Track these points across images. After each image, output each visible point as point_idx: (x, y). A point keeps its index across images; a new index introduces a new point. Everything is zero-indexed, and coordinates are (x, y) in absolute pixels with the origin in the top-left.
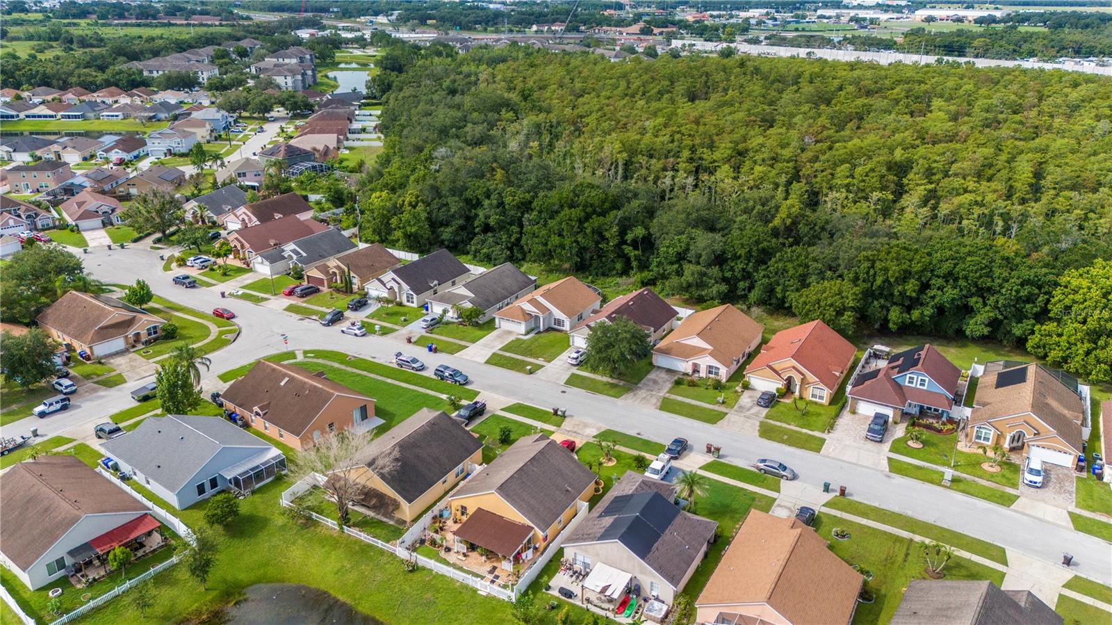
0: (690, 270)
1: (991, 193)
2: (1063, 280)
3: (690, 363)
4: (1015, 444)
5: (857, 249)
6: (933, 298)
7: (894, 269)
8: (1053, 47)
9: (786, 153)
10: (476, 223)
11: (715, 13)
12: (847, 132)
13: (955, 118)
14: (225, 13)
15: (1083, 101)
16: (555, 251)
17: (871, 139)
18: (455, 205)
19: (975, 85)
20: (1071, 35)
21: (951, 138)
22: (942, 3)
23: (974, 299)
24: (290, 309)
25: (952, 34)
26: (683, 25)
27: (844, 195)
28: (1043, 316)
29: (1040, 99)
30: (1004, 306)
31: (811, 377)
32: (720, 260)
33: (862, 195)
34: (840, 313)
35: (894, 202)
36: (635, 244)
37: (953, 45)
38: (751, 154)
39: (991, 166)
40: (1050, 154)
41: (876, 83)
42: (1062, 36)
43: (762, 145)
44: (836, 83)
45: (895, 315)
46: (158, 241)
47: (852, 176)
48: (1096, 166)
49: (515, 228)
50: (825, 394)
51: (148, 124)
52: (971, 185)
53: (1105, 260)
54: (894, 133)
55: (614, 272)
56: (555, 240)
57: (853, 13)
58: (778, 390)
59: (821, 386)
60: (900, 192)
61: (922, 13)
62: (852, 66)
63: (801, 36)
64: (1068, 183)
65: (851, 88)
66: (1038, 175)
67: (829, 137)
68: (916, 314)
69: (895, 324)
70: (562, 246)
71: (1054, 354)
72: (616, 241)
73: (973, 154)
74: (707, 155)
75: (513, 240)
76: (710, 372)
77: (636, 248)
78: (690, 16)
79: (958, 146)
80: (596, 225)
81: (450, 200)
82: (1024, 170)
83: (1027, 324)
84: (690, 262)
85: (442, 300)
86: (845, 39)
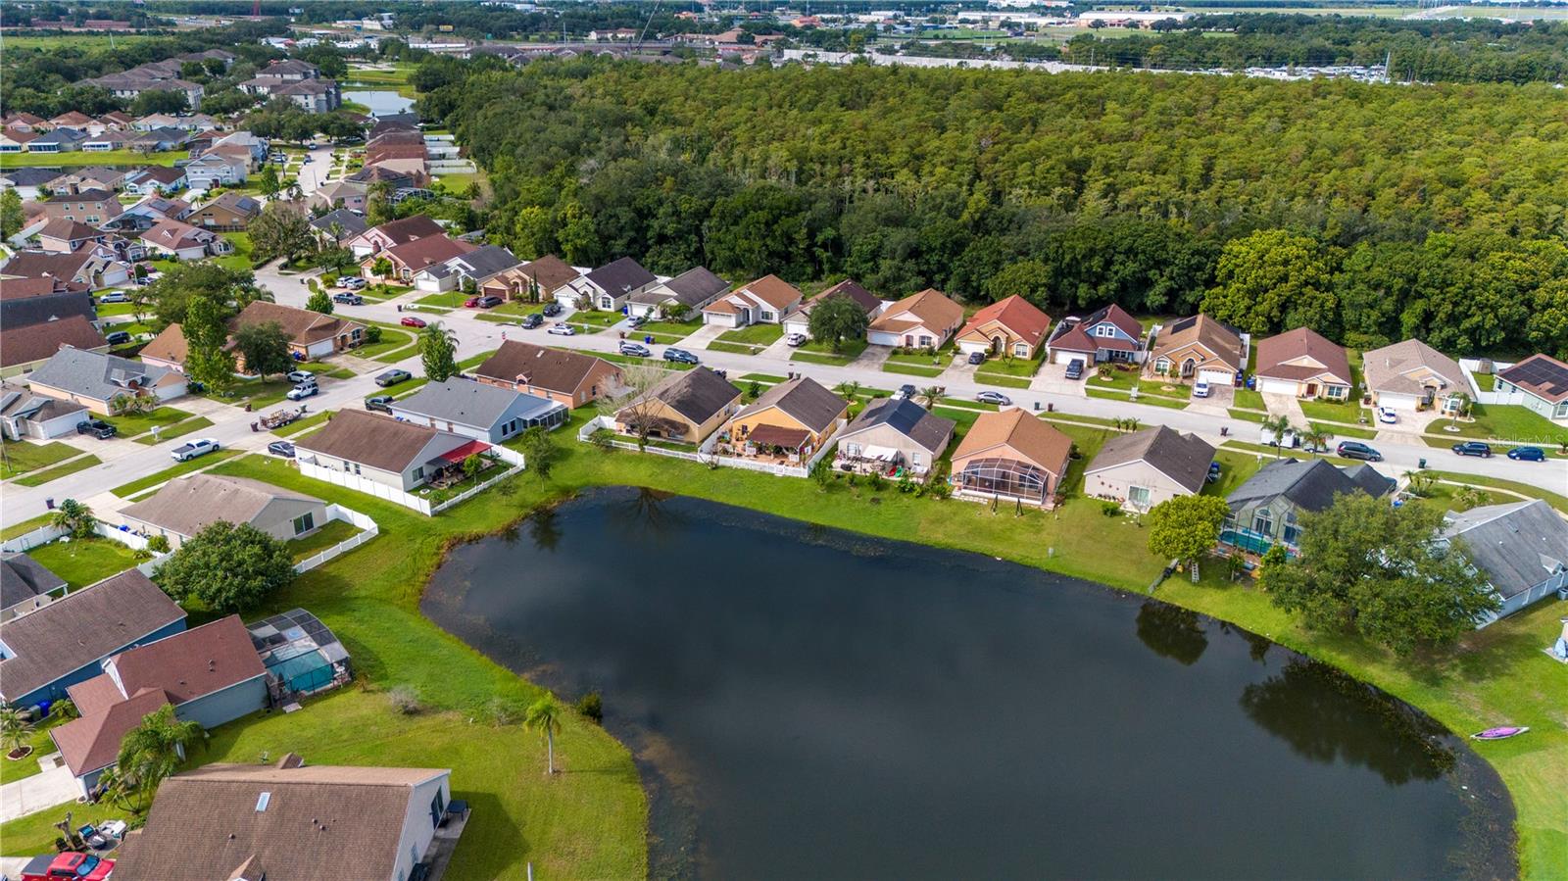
0: (886, 266)
1: (1166, 185)
2: (1226, 248)
3: (904, 336)
4: (1188, 373)
5: (1045, 233)
6: (1116, 273)
7: (1081, 247)
8: (1240, 55)
9: (966, 155)
10: (650, 234)
11: (826, 16)
12: (1023, 134)
13: (1132, 118)
14: (135, 16)
15: (1258, 103)
16: (743, 255)
17: (1048, 139)
18: (625, 215)
19: (1149, 90)
20: (1261, 41)
21: (1128, 137)
22: (1111, 4)
23: (1153, 272)
24: (479, 317)
25: (1125, 40)
26: (789, 30)
27: (1027, 191)
28: (1211, 282)
29: (1216, 102)
30: (1178, 275)
31: (1015, 336)
32: (914, 253)
33: (1045, 190)
34: (1033, 290)
35: (1076, 198)
36: (824, 246)
37: (1127, 54)
38: (929, 158)
39: (1164, 161)
40: (1220, 149)
41: (1046, 88)
42: (1252, 41)
43: (940, 148)
44: (1004, 89)
45: (1083, 290)
46: (284, 267)
47: (1033, 174)
48: (1260, 158)
49: (693, 238)
50: (1028, 349)
51: (152, 155)
52: (1147, 177)
53: (1262, 230)
54: (1070, 134)
55: (805, 277)
56: (744, 244)
57: (1003, 16)
58: (986, 351)
59: (1024, 342)
60: (1080, 187)
61: (1087, 17)
62: (1018, 73)
63: (946, 44)
64: (1235, 173)
65: (1021, 94)
66: (1209, 167)
67: (1006, 139)
68: (1102, 289)
69: (1083, 299)
70: (751, 251)
71: (1222, 313)
72: (807, 242)
73: (1147, 151)
74: (883, 160)
75: (692, 249)
76: (923, 343)
77: (826, 250)
78: (796, 20)
79: (1133, 144)
80: (786, 226)
81: (618, 210)
82: (1195, 163)
83: (1198, 291)
84: (885, 258)
85: (642, 300)
86: (999, 47)
